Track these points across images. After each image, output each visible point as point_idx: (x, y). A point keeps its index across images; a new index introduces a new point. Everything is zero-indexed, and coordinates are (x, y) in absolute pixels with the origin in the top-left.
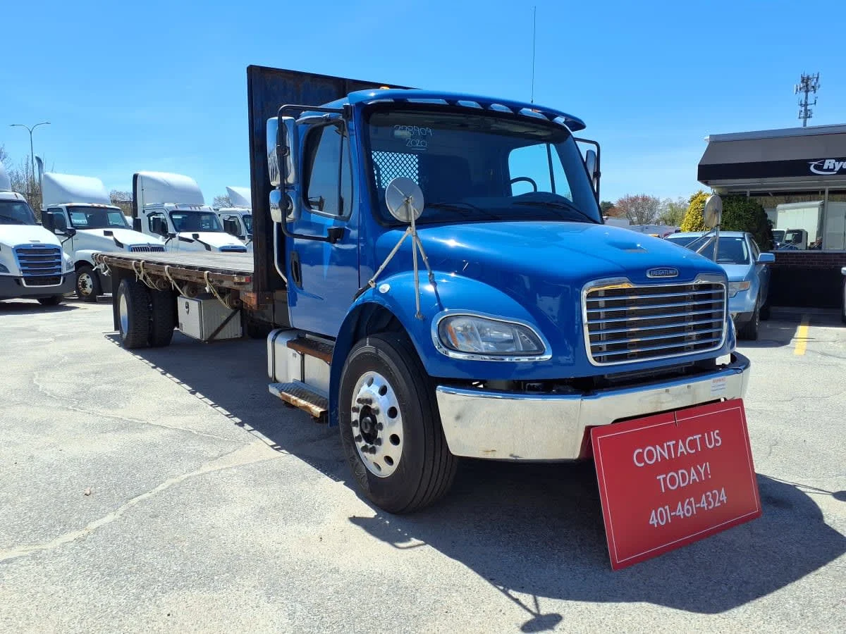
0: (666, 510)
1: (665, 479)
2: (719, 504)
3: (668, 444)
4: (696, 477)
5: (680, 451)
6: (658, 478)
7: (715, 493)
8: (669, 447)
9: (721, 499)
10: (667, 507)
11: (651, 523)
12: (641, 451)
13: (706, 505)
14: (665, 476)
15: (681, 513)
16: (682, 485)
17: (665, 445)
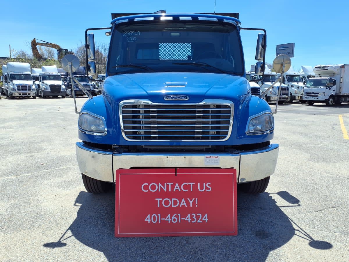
0: (158, 217)
1: (161, 201)
2: (201, 222)
3: (167, 184)
4: (185, 204)
5: (175, 188)
6: (156, 199)
7: (199, 216)
8: (168, 186)
9: (203, 219)
10: (159, 215)
11: (146, 220)
12: (147, 184)
13: (189, 220)
14: (161, 199)
15: (169, 220)
16: (173, 206)
17: (165, 184)
